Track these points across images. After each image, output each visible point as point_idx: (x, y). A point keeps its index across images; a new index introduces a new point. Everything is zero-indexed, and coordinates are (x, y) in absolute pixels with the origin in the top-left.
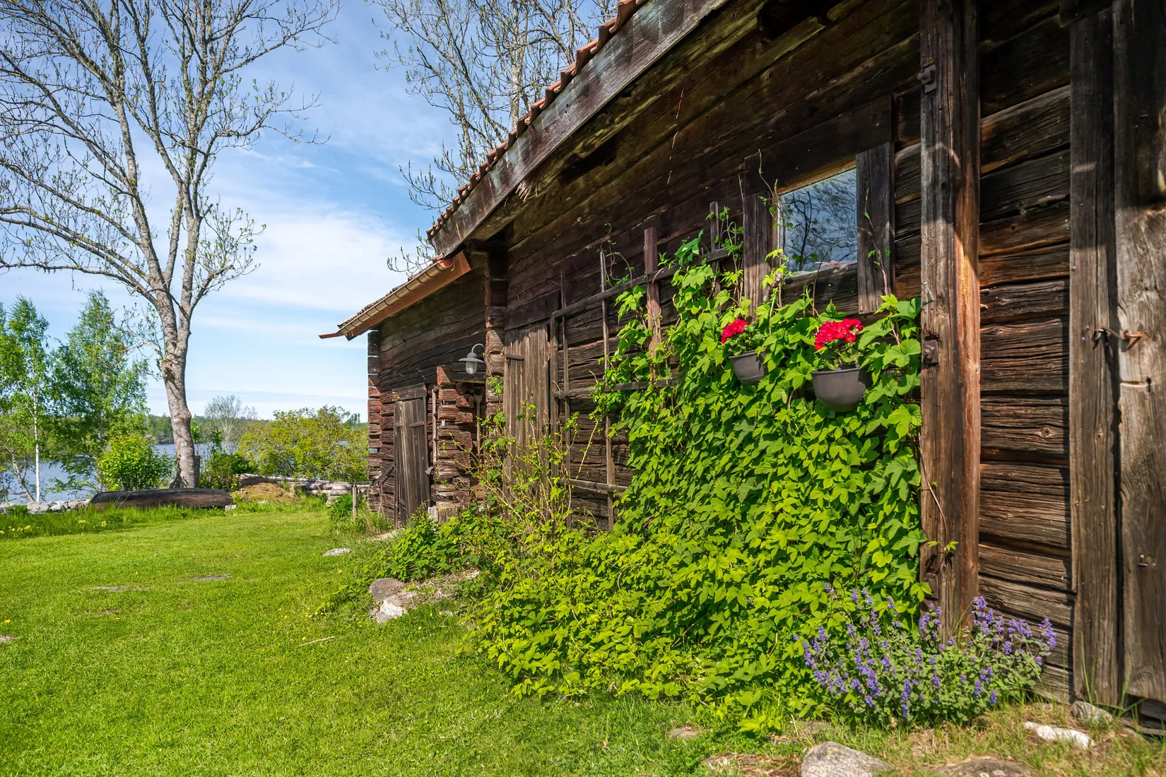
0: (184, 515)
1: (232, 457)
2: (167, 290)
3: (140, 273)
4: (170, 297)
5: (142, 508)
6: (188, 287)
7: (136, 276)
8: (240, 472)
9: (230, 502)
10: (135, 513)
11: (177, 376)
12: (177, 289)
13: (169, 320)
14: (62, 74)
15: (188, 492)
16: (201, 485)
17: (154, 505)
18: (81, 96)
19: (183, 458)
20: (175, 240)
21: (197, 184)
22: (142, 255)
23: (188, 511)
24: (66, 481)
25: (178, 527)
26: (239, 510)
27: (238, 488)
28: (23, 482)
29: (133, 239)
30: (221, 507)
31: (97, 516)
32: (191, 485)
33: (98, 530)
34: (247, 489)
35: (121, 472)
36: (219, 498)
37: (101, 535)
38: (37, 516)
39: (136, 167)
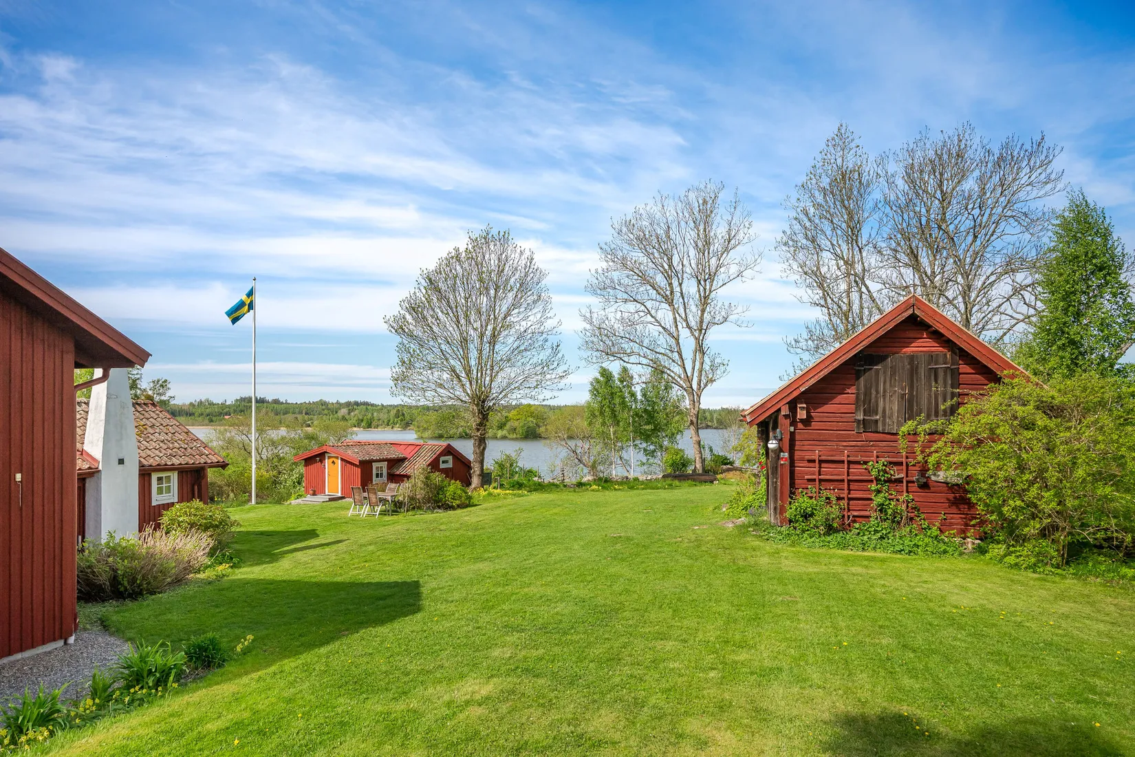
0: (695, 485)
1: (722, 456)
2: (691, 387)
3: (680, 377)
4: (693, 390)
5: (680, 480)
6: (699, 384)
7: (679, 380)
8: (726, 464)
9: (715, 479)
10: (676, 482)
11: (695, 422)
12: (695, 386)
13: (692, 398)
14: (650, 295)
15: (699, 475)
16: (706, 471)
17: (684, 480)
18: (658, 303)
19: (697, 459)
20: (694, 362)
21: (702, 341)
22: (681, 370)
23: (697, 483)
24: (645, 461)
25: (692, 489)
26: (720, 483)
27: (721, 473)
28: (621, 458)
29: (677, 363)
30: (712, 482)
31: (664, 484)
32: (701, 472)
33: (665, 489)
34: (726, 474)
35: (673, 464)
36: (712, 478)
37: (666, 491)
38: (643, 481)
39: (678, 332)
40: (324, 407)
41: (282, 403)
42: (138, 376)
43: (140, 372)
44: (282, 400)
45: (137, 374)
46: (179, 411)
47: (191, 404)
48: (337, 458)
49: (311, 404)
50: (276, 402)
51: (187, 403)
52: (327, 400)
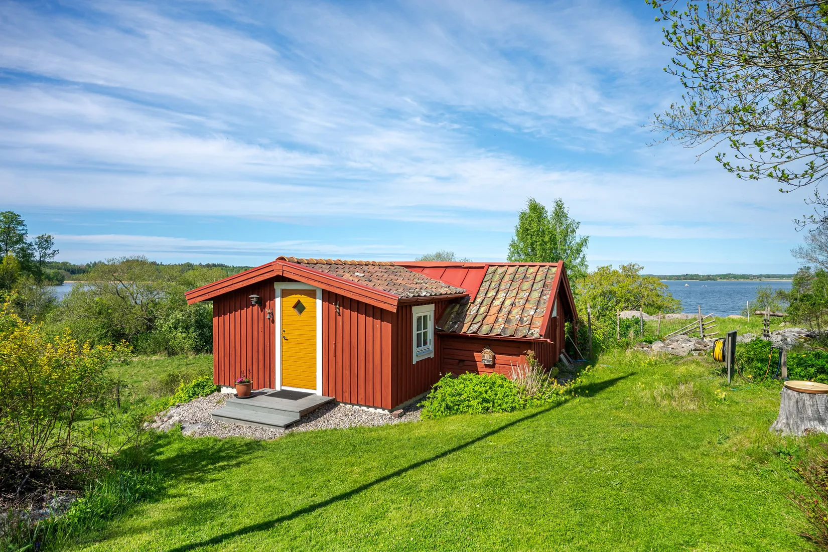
40: (190, 268)
41: (158, 265)
42: (24, 232)
43: (25, 228)
44: (158, 262)
45: (23, 230)
46: (78, 270)
47: (88, 264)
48: (312, 294)
49: (180, 265)
50: (154, 263)
51: (85, 264)
52: (192, 263)
